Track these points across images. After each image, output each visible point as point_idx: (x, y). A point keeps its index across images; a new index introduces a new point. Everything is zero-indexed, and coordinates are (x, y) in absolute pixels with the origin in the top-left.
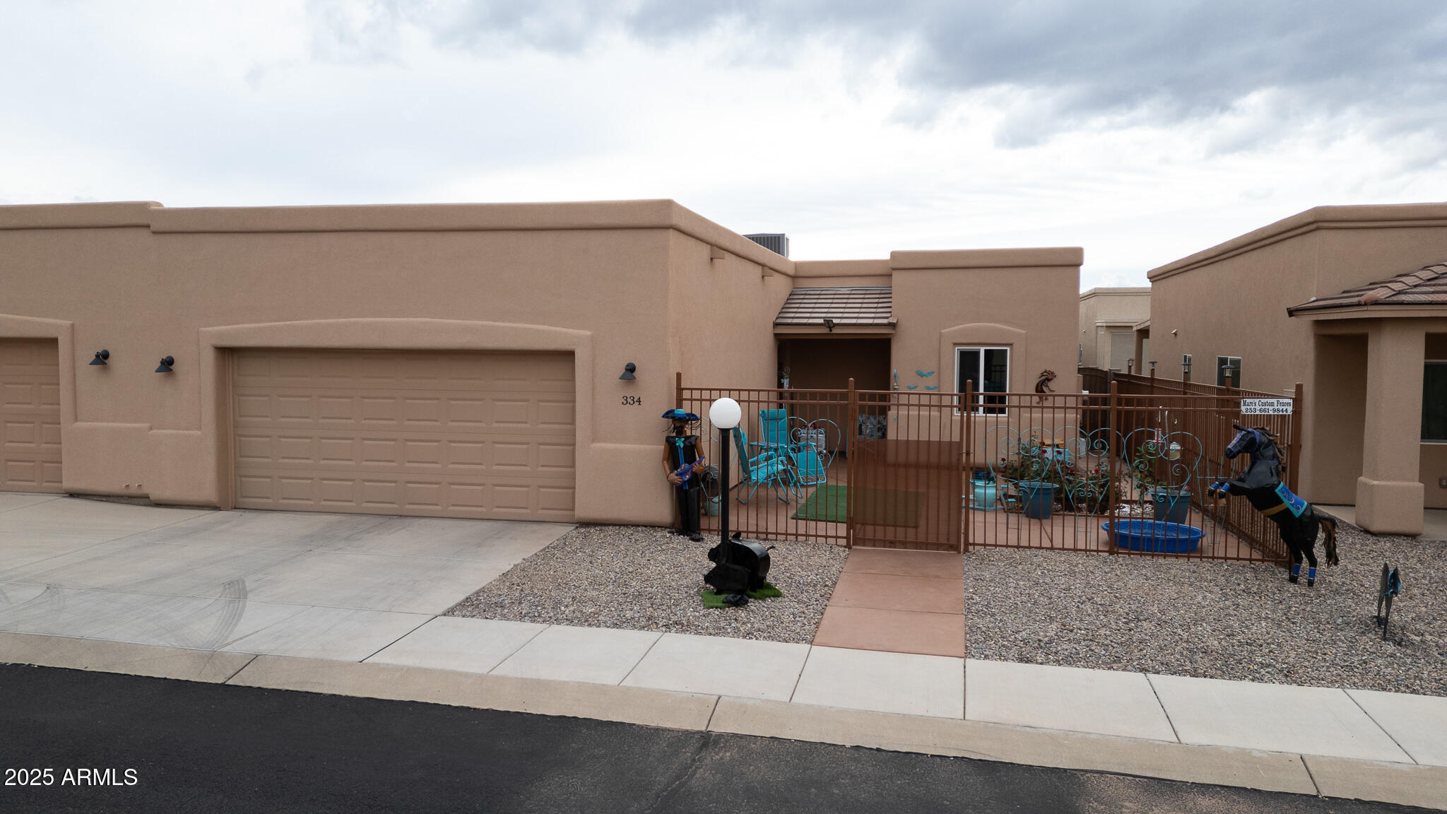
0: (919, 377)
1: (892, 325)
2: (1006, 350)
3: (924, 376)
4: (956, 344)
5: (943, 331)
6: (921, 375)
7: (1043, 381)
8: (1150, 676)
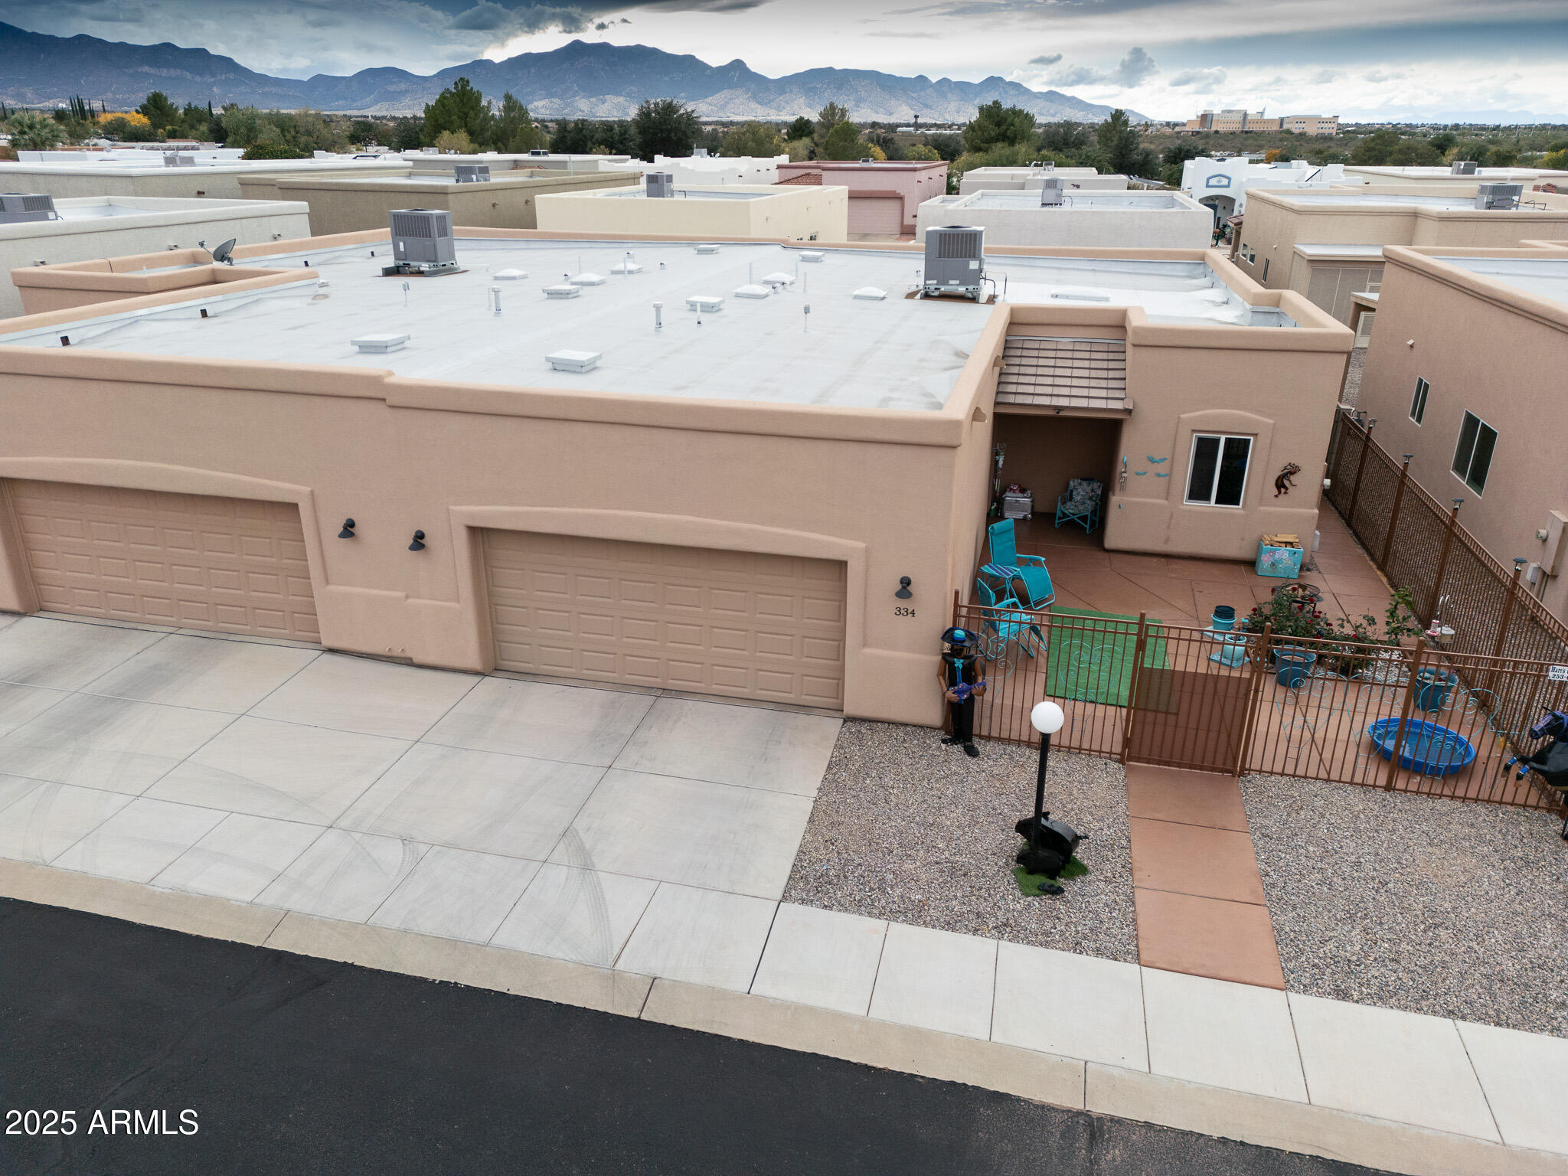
0: (1149, 463)
1: (1129, 412)
2: (1250, 440)
3: (1156, 462)
4: (1194, 431)
5: (1182, 416)
6: (1152, 460)
7: (1287, 474)
8: (1459, 1022)
